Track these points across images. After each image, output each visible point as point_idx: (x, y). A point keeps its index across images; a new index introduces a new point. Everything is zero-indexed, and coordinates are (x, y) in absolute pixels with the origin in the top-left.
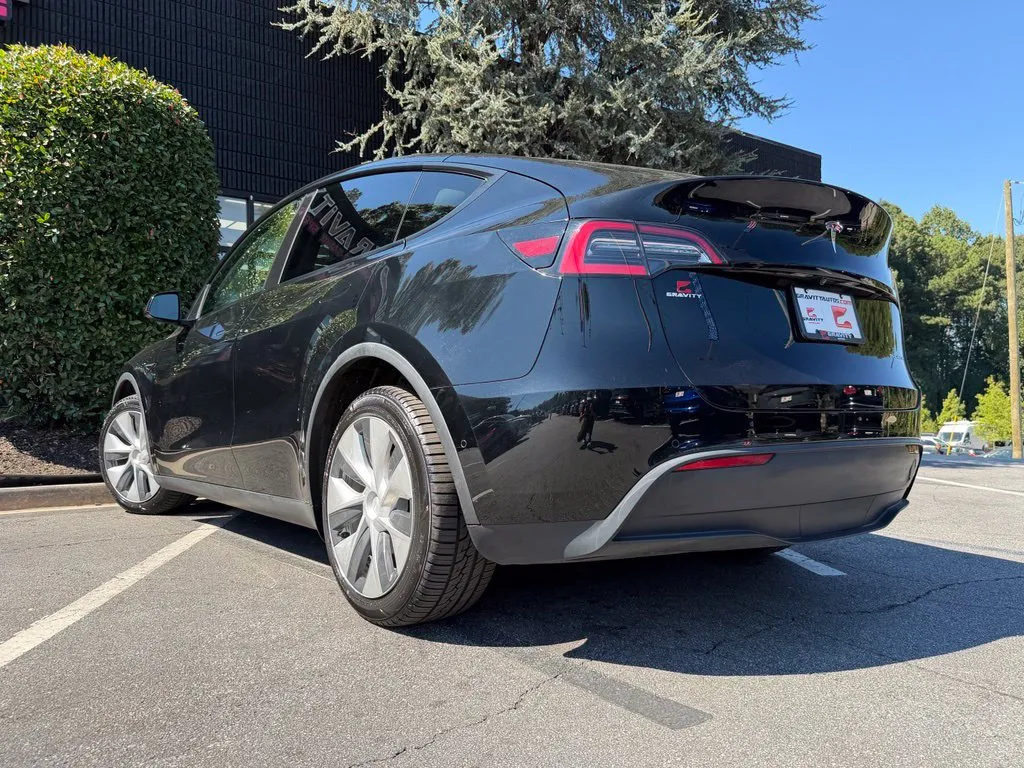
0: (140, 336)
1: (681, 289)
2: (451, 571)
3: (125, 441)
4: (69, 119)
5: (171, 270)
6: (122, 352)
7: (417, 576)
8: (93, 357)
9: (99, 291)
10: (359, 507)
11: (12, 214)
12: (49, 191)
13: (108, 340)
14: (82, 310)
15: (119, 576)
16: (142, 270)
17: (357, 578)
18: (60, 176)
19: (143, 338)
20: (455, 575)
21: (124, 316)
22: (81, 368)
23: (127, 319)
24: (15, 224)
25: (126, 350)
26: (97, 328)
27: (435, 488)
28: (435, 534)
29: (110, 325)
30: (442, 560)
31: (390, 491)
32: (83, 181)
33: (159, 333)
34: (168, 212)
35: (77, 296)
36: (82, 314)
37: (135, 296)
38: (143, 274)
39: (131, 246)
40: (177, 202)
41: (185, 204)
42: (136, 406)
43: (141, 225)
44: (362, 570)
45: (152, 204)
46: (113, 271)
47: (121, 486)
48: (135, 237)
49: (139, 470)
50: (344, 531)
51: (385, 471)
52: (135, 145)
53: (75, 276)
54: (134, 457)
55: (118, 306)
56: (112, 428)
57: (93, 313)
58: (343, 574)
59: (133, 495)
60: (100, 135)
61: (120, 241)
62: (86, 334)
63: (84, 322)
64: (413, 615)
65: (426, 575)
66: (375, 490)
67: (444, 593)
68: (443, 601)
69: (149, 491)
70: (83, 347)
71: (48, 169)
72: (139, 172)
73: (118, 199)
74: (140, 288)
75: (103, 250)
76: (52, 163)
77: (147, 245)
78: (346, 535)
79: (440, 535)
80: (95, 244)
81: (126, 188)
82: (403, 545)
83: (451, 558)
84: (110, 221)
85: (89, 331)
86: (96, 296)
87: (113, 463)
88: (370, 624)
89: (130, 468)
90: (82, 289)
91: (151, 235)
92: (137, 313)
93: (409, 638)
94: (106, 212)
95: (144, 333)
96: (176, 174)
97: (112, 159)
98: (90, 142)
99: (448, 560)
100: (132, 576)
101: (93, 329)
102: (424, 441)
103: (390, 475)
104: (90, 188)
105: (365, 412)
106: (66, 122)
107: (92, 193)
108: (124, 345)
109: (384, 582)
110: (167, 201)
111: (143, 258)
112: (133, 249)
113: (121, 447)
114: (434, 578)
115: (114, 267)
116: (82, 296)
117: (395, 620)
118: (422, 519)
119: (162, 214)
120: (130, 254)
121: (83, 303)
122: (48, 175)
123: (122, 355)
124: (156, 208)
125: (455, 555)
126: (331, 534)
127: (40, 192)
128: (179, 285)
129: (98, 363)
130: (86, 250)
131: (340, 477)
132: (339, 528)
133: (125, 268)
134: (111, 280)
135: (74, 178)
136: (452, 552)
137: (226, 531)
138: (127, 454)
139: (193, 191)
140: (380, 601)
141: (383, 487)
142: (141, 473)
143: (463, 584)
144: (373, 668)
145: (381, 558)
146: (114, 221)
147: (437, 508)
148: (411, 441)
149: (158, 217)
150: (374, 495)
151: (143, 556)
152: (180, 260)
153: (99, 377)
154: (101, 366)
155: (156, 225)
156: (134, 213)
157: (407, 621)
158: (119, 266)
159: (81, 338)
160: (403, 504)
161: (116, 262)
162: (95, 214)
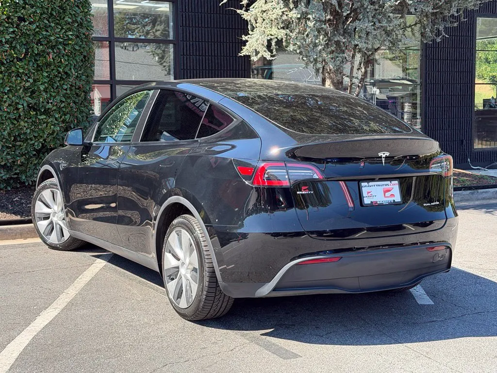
0: (45, 124)
1: (304, 190)
2: (214, 299)
3: (48, 206)
5: (63, 79)
6: (34, 136)
7: (200, 301)
8: (15, 140)
9: (20, 98)
10: (178, 268)
13: (25, 129)
14: (9, 111)
15: (65, 291)
16: (45, 82)
17: (177, 299)
19: (47, 126)
20: (216, 301)
21: (35, 113)
22: (8, 147)
23: (36, 114)
25: (36, 135)
26: (18, 122)
27: (207, 265)
28: (207, 284)
29: (26, 119)
30: (210, 295)
31: (190, 263)
32: (7, 25)
33: (56, 122)
34: (60, 40)
35: (5, 102)
36: (9, 113)
37: (41, 100)
38: (46, 85)
39: (38, 66)
40: (66, 32)
41: (71, 33)
42: (55, 187)
43: (44, 51)
44: (179, 296)
45: (50, 36)
46: (28, 84)
47: (46, 233)
48: (41, 60)
49: (57, 224)
50: (172, 277)
51: (188, 254)
53: (4, 88)
54: (54, 216)
55: (31, 107)
56: (40, 198)
57: (15, 112)
58: (171, 297)
59: (53, 239)
61: (31, 64)
62: (11, 126)
63: (9, 118)
64: (200, 316)
65: (203, 300)
66: (184, 262)
67: (211, 308)
68: (211, 311)
69: (63, 236)
70: (9, 134)
72: (41, 14)
73: (29, 35)
74: (44, 94)
75: (21, 71)
77: (48, 65)
78: (173, 279)
79: (209, 285)
80: (16, 67)
81: (34, 26)
82: (195, 287)
83: (214, 294)
84: (24, 51)
85: (13, 123)
86: (17, 101)
87: (40, 219)
88: (183, 319)
89: (51, 223)
90: (8, 97)
91: (50, 58)
92: (43, 110)
93: (198, 325)
94: (22, 44)
95: (47, 123)
96: (64, 11)
97: (24, 8)
99: (213, 295)
100: (72, 292)
101: (15, 122)
102: (203, 245)
103: (190, 256)
104: (11, 30)
105: (180, 226)
107: (13, 32)
108: (35, 132)
109: (188, 302)
110: (59, 32)
111: (45, 74)
112: (39, 69)
113: (46, 210)
114: (207, 302)
115: (28, 81)
116: (8, 102)
117: (193, 318)
118: (202, 277)
119: (57, 42)
120: (37, 72)
121: (10, 105)
123: (34, 138)
124: (52, 38)
125: (215, 293)
126: (166, 279)
128: (68, 89)
129: (18, 143)
130: (10, 71)
131: (170, 252)
132: (170, 276)
133: (35, 81)
134: (26, 89)
136: (215, 291)
137: (111, 264)
138: (49, 214)
139: (76, 21)
140: (186, 310)
141: (187, 261)
142: (58, 226)
143: (220, 304)
144: (182, 336)
145: (187, 291)
146: (27, 50)
147: (208, 274)
148: (198, 245)
149: (54, 44)
150: (183, 264)
151: (72, 279)
152: (69, 72)
153: (19, 153)
154: (20, 146)
155: (53, 49)
156: (39, 42)
157: (198, 319)
158: (31, 80)
159: (8, 128)
160: (195, 270)
161: (29, 78)
162: (15, 47)
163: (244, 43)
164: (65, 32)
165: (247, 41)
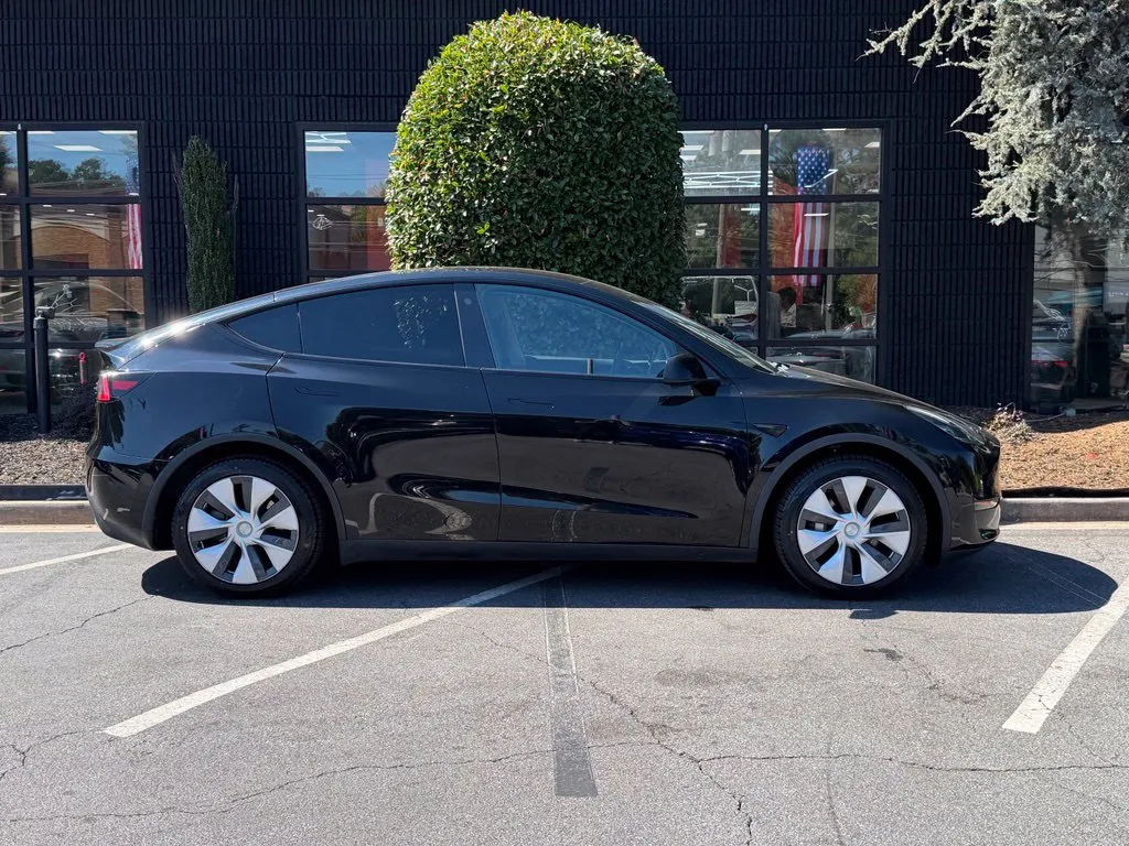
4: (507, 116)
11: (459, 225)
12: (489, 199)
18: (499, 182)
24: (462, 235)
32: (520, 184)
34: (607, 204)
40: (618, 189)
41: (625, 191)
43: (576, 223)
45: (589, 197)
48: (572, 237)
52: (571, 134)
60: (535, 130)
61: (556, 244)
71: (488, 176)
72: (575, 164)
73: (553, 199)
75: (539, 255)
76: (492, 168)
77: (583, 244)
80: (532, 249)
81: (562, 184)
84: (546, 223)
91: (587, 233)
94: (542, 214)
96: (618, 157)
97: (548, 154)
98: (528, 140)
104: (526, 191)
106: (506, 122)
107: (529, 195)
110: (606, 191)
111: (579, 260)
112: (568, 250)
119: (600, 207)
120: (565, 256)
122: (488, 181)
124: (593, 201)
127: (481, 202)
130: (523, 257)
135: (511, 182)
139: (637, 172)
146: (550, 222)
149: (597, 210)
155: (592, 220)
156: (570, 210)
162: (532, 218)
163: (984, 193)
164: (617, 191)
165: (991, 189)
